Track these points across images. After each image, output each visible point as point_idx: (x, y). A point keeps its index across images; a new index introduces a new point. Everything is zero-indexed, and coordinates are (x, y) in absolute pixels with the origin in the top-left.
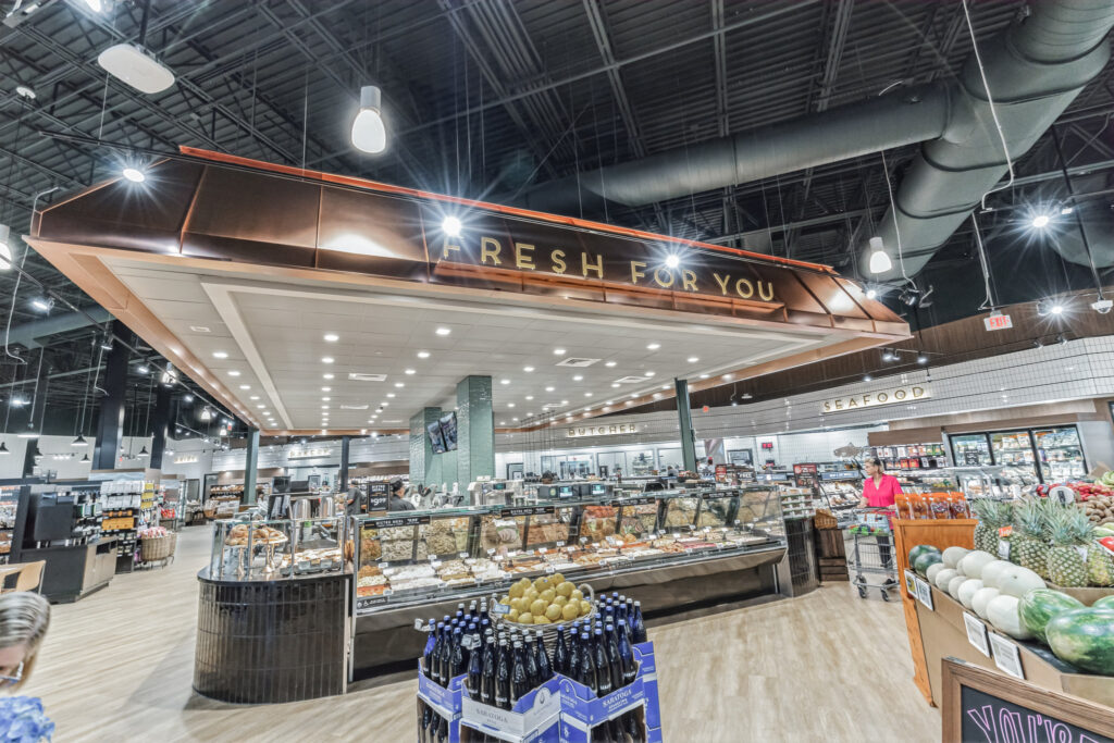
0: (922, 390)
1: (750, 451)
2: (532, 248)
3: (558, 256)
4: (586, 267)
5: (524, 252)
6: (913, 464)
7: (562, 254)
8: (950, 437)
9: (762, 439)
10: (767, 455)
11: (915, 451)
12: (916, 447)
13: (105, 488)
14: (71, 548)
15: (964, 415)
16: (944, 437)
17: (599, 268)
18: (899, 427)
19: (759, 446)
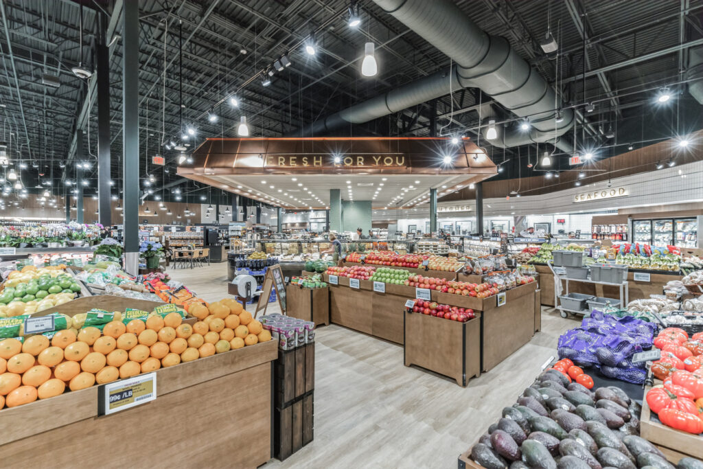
0: (624, 190)
1: (550, 224)
2: (295, 158)
3: (305, 160)
4: (315, 162)
5: (293, 160)
6: (618, 237)
7: (306, 158)
8: (633, 221)
9: (558, 216)
10: (560, 227)
11: (620, 229)
12: (622, 227)
13: (230, 228)
14: (218, 246)
15: (660, 206)
16: (629, 221)
17: (320, 162)
18: (623, 213)
19: (556, 221)
